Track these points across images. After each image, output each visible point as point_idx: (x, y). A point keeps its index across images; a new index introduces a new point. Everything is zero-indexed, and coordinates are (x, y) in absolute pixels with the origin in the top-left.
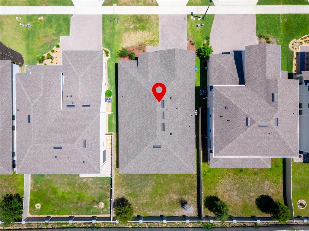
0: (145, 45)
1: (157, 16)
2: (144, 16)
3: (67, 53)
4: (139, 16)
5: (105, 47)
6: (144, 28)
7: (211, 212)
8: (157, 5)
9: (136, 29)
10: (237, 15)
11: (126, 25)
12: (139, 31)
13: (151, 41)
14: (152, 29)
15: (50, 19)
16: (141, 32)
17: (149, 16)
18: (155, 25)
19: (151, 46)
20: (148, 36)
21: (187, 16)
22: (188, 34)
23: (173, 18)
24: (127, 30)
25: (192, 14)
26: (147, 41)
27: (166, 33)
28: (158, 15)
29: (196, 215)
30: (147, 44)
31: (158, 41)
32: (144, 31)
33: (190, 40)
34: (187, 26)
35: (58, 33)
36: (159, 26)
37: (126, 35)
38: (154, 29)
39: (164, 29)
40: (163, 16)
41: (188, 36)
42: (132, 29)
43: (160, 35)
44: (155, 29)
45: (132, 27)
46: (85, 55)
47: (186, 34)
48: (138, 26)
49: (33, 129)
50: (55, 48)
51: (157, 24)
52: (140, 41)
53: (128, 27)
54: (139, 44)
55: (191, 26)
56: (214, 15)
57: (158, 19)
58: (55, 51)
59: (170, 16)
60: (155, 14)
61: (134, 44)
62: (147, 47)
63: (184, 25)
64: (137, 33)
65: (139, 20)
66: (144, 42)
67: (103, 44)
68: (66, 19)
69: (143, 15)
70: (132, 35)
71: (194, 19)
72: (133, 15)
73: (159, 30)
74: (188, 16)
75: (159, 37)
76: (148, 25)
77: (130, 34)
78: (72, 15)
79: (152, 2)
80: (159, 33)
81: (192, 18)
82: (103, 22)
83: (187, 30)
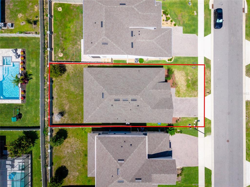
0: (176, 88)
1: (197, 95)
2: (197, 87)
3: (170, 31)
4: (197, 83)
5: (174, 58)
6: (188, 86)
7: (56, 133)
8: (205, 96)
9: (188, 81)
10: (198, 153)
11: (191, 74)
12: (186, 83)
13: (179, 91)
14: (188, 92)
15: (195, 19)
16: (185, 84)
17: (197, 91)
18: (190, 95)
19: (176, 91)
20: (183, 89)
21: (197, 117)
22: (184, 118)
23: (195, 107)
24: (187, 74)
25: (198, 121)
26: (179, 88)
27: (185, 102)
28: (197, 97)
29: (54, 122)
30: (177, 88)
31: (179, 96)
32: (186, 87)
33: (180, 119)
34: (189, 117)
35: (184, 25)
36: (190, 97)
37: (183, 73)
38: (188, 93)
39: (188, 101)
40: (197, 100)
41: (182, 118)
42: (187, 78)
43: (184, 98)
44: (188, 94)
45: (189, 78)
46: (169, 44)
47: (184, 117)
48: (190, 82)
49: (115, 7)
50: (174, 23)
51: (191, 96)
52: (179, 84)
53: (189, 75)
54: (176, 83)
55: (190, 120)
56: (198, 137)
57: (195, 96)
58: (171, 23)
59: (197, 105)
60: (198, 95)
61: (177, 79)
62: (175, 88)
63: (190, 115)
64: (185, 81)
65: (194, 83)
66: (178, 87)
67: (177, 57)
68: (195, 31)
69: (197, 86)
70: (183, 78)
71: (195, 123)
72: (198, 79)
73: (187, 98)
74: (197, 118)
75: (182, 97)
76: (190, 89)
77: (184, 77)
78: (197, 35)
79: (207, 93)
80: (185, 97)
81: (195, 121)
82: (193, 58)
83: (187, 118)
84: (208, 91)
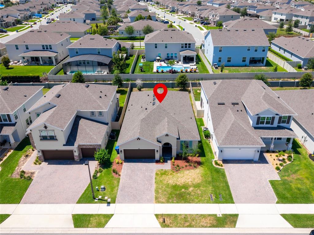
0: (172, 171)
1: (158, 200)
2: (175, 202)
3: (258, 142)
4: (183, 201)
5: (220, 168)
6: (175, 187)
8: (157, 216)
9: (186, 187)
10: (45, 203)
11: (199, 192)
12: (180, 185)
13: (165, 174)
14: (164, 187)
16: (178, 183)
17: (168, 202)
18: (160, 191)
19: (165, 170)
20: (169, 179)
21: (116, 202)
22: (119, 182)
23: (135, 198)
24: (197, 186)
25: (109, 203)
26: (171, 174)
27: (147, 183)
28: (156, 203)
30: (170, 171)
31: (157, 174)
32: (174, 184)
33: (118, 175)
34: (118, 189)
36: (155, 190)
37: (198, 181)
38: (162, 187)
39: (149, 187)
40: (149, 201)
41: (119, 179)
42: (190, 187)
43: (154, 180)
44: (160, 187)
45: (191, 189)
46: (237, 141)
47: (120, 181)
48: (183, 190)
51: (157, 191)
52: (179, 174)
53: (196, 189)
54: (179, 171)
55: (112, 190)
56: (77, 203)
57: (157, 198)
58: (278, 165)
61: (187, 172)
62: (170, 169)
63: (121, 190)
64: (184, 182)
65: (182, 197)
66: (174, 174)
67: (224, 172)
69: (177, 203)
70: (189, 180)
71: (106, 198)
72: (190, 203)
73: (154, 186)
74: (114, 201)
75: (155, 178)
76: (169, 190)
77: (191, 181)
78: (277, 203)
79: (164, 219)
80: (155, 182)
81: (108, 199)
83: (118, 186)
84: (168, 221)
